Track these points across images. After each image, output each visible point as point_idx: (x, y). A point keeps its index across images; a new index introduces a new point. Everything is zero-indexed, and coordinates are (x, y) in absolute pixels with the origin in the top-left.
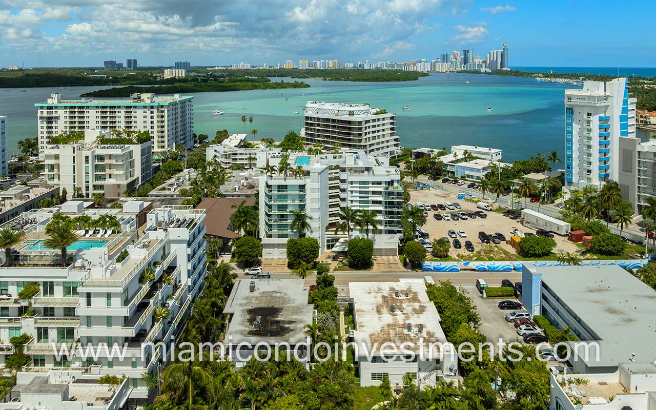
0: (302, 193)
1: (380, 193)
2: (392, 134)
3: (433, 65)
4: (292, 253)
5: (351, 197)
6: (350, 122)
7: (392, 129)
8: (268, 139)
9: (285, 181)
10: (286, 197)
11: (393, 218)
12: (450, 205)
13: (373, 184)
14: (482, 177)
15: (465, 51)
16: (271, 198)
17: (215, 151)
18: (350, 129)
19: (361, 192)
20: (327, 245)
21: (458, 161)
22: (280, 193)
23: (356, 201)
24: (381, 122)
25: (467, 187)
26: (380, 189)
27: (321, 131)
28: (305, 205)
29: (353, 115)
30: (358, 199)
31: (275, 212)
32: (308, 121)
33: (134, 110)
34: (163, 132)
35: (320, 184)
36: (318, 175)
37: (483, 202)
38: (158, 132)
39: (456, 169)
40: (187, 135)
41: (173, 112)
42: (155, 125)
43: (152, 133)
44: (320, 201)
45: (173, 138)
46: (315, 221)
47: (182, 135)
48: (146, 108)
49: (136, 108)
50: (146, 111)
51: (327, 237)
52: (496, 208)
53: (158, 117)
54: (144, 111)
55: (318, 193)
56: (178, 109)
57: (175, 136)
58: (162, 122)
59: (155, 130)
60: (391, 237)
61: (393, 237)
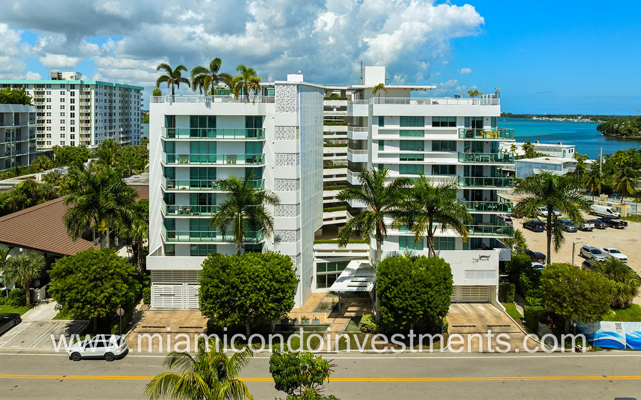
0: (254, 139)
4: (211, 297)
5: (380, 155)
9: (208, 106)
10: (210, 148)
11: (486, 209)
13: (435, 124)
19: (403, 144)
20: (318, 276)
22: (197, 139)
23: (391, 166)
26: (454, 135)
28: (261, 169)
30: (397, 161)
33: (47, 90)
34: (88, 122)
35: (299, 114)
36: (296, 91)
37: (599, 204)
38: (81, 121)
39: (516, 168)
40: (131, 135)
41: (105, 98)
42: (77, 111)
43: (72, 122)
44: (300, 160)
45: (105, 133)
46: (285, 212)
47: (122, 133)
48: (64, 87)
49: (50, 87)
50: (64, 92)
51: (318, 257)
52: (628, 214)
53: (81, 100)
54: (61, 92)
55: (295, 138)
56: (115, 96)
57: (108, 131)
58: (88, 107)
59: (77, 118)
60: (482, 257)
61: (484, 257)
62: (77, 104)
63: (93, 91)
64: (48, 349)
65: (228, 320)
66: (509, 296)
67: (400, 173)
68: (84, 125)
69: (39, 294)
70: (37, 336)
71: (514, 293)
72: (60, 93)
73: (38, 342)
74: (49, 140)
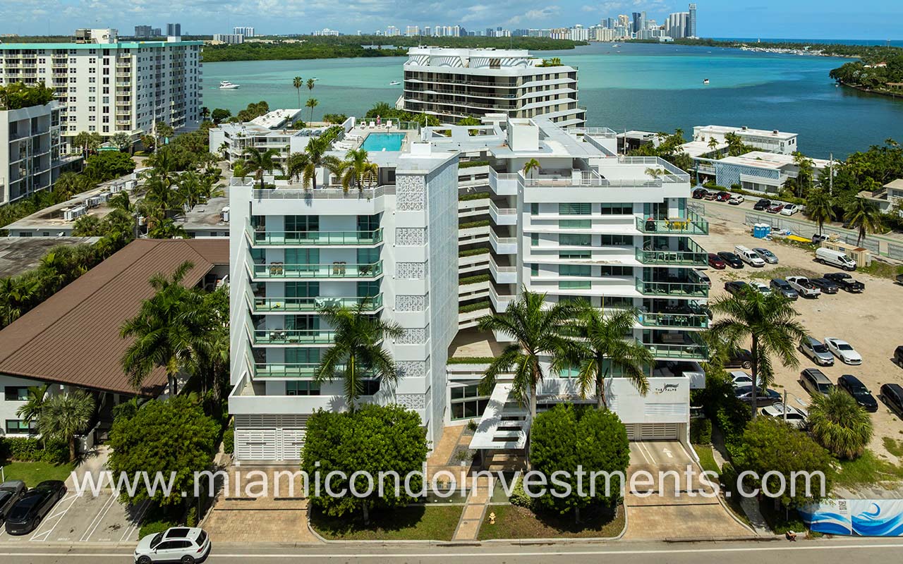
0: (368, 244)
1: (627, 241)
2: (571, 106)
3: (592, 32)
5: (533, 252)
6: (492, 79)
7: (572, 95)
8: (335, 116)
9: (309, 203)
10: (311, 257)
11: (672, 323)
12: (753, 256)
13: (603, 212)
14: (779, 187)
15: (635, 14)
16: (264, 260)
17: (227, 135)
18: (492, 92)
19: (563, 239)
20: (453, 405)
21: (718, 154)
22: (294, 244)
23: (549, 267)
24: (552, 82)
25: (752, 208)
26: (629, 227)
27: (435, 98)
28: (378, 282)
29: (498, 66)
30: (555, 260)
31: (276, 306)
32: (410, 81)
33: (72, 57)
34: (127, 99)
35: (428, 212)
36: (424, 183)
37: (828, 248)
38: (118, 98)
39: (717, 171)
40: (185, 108)
41: (151, 63)
42: (112, 85)
43: (106, 100)
44: (429, 269)
45: (151, 111)
46: (410, 338)
47: (174, 107)
48: (94, 53)
49: (75, 53)
50: (94, 59)
51: (452, 381)
52: (866, 263)
53: (118, 70)
54: (90, 59)
55: (423, 242)
56: (164, 59)
57: (155, 108)
58: (127, 79)
59: (112, 95)
60: (668, 386)
61: (671, 386)
62: (112, 76)
63: (134, 58)
64: (106, 543)
65: (340, 507)
66: (704, 437)
67: (560, 275)
68: (122, 103)
69: (85, 443)
70: (89, 519)
71: (710, 433)
72: (89, 61)
73: (91, 529)
74: (73, 124)
